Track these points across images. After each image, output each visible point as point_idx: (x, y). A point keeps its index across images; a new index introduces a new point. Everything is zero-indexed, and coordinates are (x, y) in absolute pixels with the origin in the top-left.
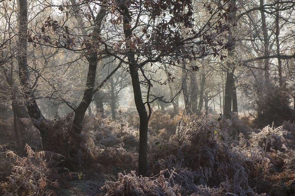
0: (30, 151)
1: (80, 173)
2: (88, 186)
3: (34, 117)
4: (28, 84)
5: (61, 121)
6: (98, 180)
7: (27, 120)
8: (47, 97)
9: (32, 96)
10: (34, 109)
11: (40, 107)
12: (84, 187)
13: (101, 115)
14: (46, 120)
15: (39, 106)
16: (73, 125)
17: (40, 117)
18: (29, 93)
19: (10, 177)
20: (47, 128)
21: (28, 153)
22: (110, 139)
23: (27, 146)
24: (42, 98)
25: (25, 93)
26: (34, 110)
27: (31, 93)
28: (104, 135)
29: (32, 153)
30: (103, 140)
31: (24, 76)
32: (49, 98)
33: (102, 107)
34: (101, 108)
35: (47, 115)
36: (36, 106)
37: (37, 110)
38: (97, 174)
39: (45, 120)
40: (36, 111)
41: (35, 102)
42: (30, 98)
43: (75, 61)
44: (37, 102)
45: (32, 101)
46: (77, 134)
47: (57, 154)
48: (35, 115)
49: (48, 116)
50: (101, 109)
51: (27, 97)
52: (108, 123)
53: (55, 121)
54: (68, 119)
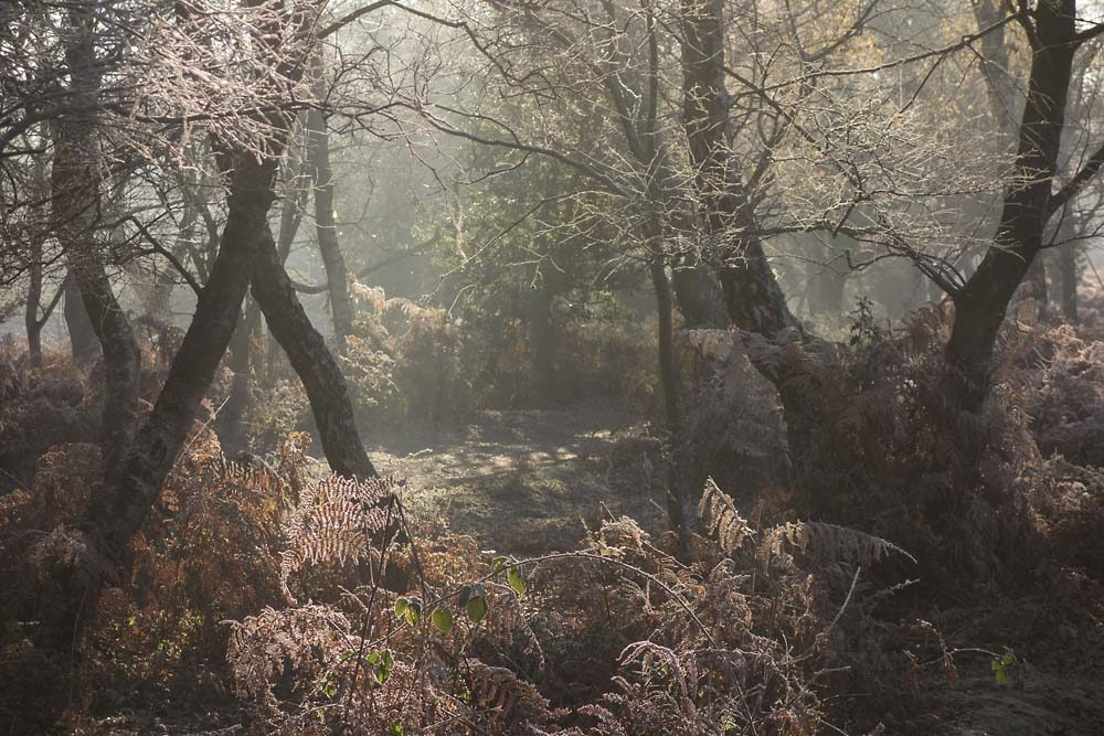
0: (730, 522)
1: (1003, 652)
2: (1041, 711)
3: (755, 322)
4: (721, 157)
5: (885, 345)
6: (1082, 667)
7: (720, 340)
8: (819, 226)
9: (745, 218)
10: (754, 286)
11: (780, 274)
12: (1021, 721)
13: (1037, 311)
14: (813, 343)
15: (774, 271)
16: (947, 367)
17: (782, 326)
18: (726, 204)
19: (605, 704)
20: (813, 380)
21: (717, 530)
22: (1096, 426)
23: (714, 492)
24: (795, 230)
25: (709, 201)
26: (755, 291)
27: (737, 201)
28: (1063, 403)
29: (740, 532)
30: (1063, 429)
31: (705, 123)
32: (830, 230)
33: (1038, 276)
34: (1038, 280)
35: (801, 303)
36: (763, 269)
37: (770, 289)
38: (1074, 633)
39: (807, 339)
40: (762, 292)
41: (756, 251)
42: (731, 231)
43: (959, 47)
44: (766, 253)
45: (742, 247)
46: (965, 414)
47: (874, 539)
48: (757, 313)
49: (806, 309)
50: (1037, 286)
51: (716, 224)
52: (1073, 349)
53: (854, 349)
54: (918, 337)
